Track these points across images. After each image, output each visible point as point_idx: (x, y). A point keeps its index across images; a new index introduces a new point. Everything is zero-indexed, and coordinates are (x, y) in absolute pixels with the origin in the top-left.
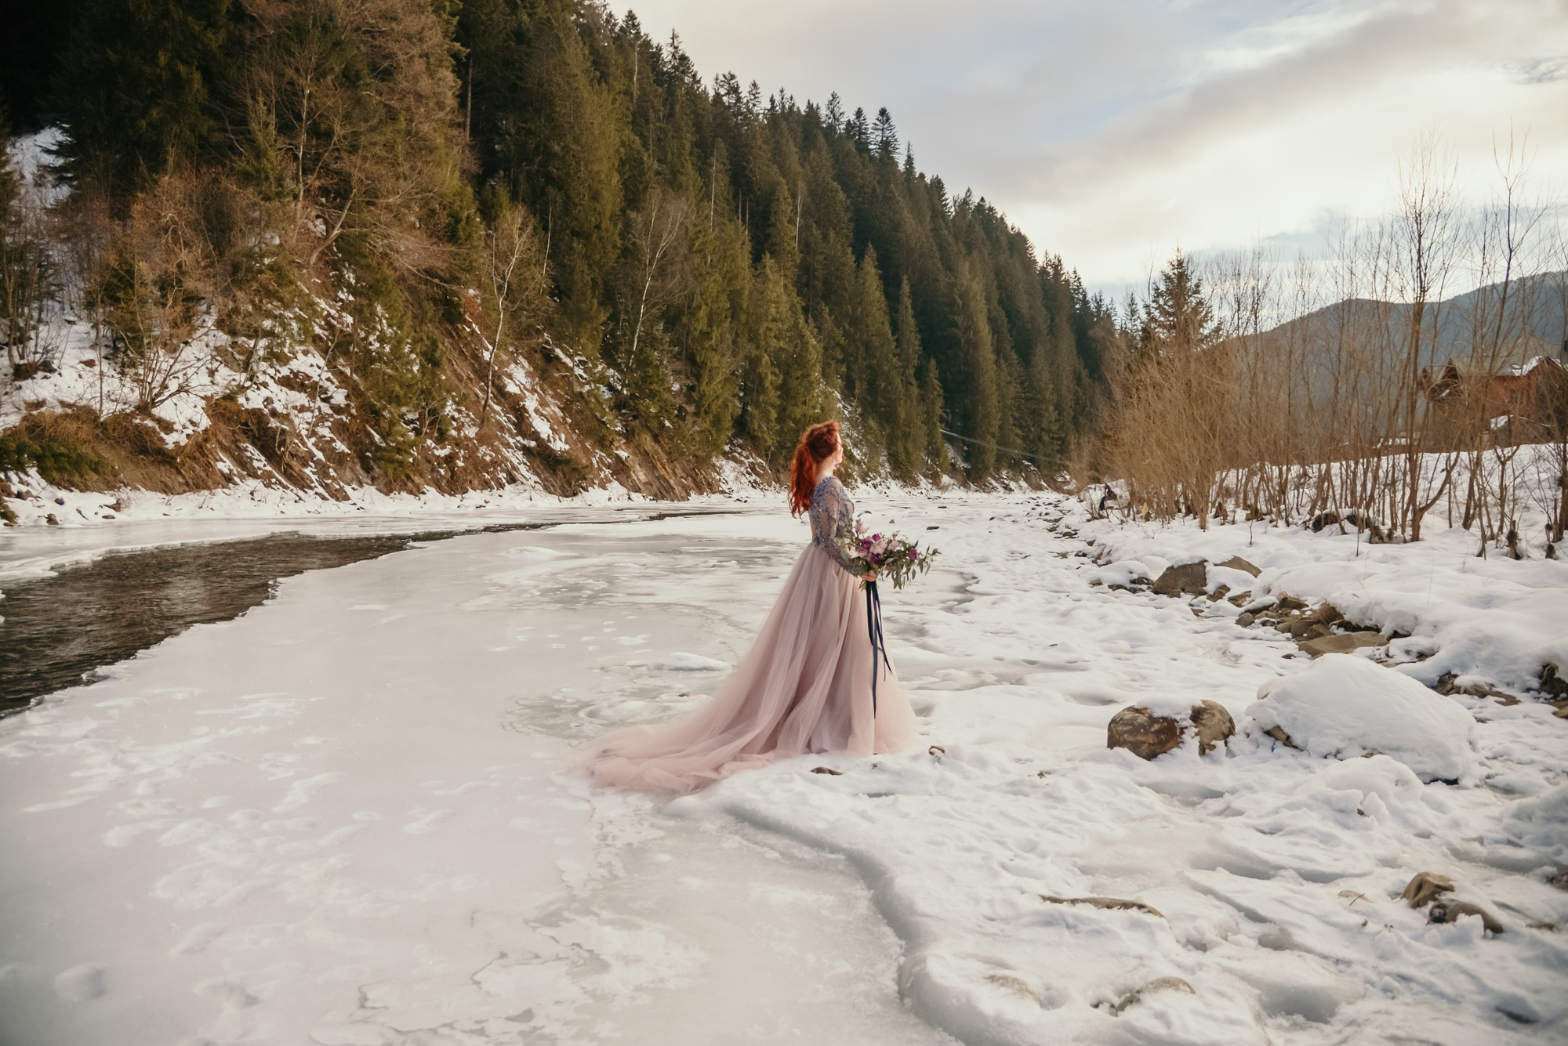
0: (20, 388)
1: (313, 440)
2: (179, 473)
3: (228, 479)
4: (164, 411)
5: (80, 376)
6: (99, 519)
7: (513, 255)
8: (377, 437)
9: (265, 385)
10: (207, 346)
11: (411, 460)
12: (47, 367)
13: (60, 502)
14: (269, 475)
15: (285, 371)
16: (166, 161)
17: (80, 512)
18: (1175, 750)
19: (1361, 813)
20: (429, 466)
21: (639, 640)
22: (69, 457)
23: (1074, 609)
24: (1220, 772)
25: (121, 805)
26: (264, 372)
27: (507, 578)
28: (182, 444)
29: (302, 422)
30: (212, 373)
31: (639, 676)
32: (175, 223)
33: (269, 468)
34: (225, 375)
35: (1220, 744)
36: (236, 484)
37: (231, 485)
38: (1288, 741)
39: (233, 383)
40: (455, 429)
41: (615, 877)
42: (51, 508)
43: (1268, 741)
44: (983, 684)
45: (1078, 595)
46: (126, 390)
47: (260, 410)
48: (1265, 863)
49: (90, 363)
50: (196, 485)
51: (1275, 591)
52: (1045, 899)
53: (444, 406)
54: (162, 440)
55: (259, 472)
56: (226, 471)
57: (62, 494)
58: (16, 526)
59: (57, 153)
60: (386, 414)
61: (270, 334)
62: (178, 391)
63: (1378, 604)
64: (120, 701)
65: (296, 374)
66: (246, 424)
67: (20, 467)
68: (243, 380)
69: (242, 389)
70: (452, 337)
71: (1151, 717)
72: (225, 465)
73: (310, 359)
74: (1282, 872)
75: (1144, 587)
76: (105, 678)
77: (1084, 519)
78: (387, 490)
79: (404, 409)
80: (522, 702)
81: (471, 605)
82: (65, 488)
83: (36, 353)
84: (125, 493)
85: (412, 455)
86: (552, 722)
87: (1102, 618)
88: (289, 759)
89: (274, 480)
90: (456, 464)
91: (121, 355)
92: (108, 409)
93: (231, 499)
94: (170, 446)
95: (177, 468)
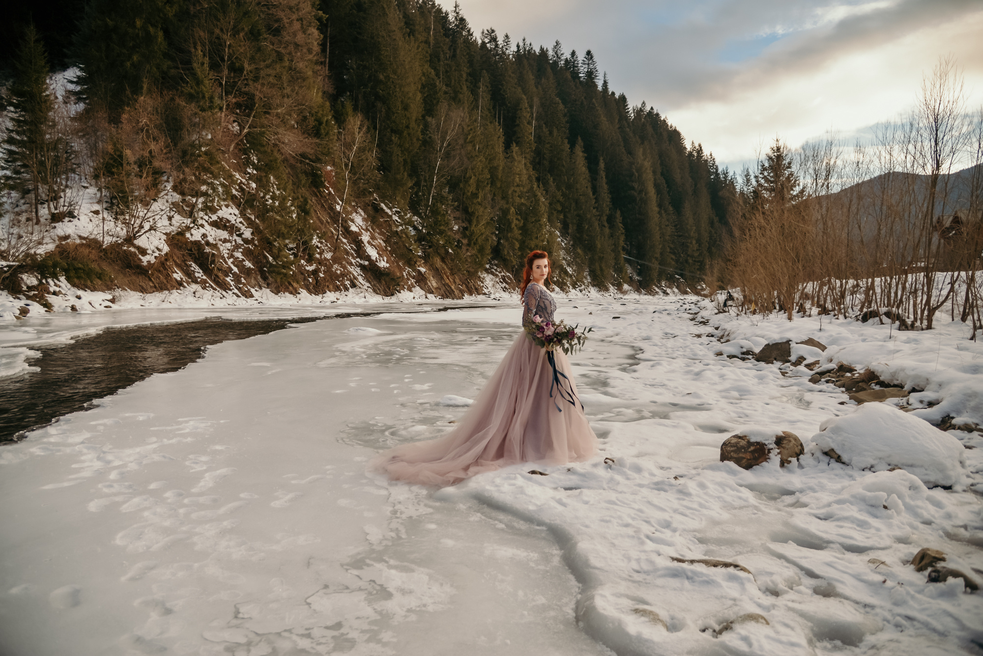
0: (55, 227)
1: (232, 260)
2: (150, 280)
3: (180, 284)
4: (141, 242)
5: (91, 220)
6: (102, 308)
7: (354, 145)
8: (271, 259)
9: (203, 226)
10: (167, 201)
11: (291, 273)
12: (71, 215)
13: (79, 298)
14: (205, 282)
15: (214, 218)
16: (142, 88)
17: (90, 304)
18: (764, 463)
19: (885, 507)
20: (303, 276)
21: (426, 387)
22: (84, 270)
23: (704, 370)
24: (794, 479)
25: (100, 486)
26: (202, 218)
27: (347, 347)
28: (152, 262)
29: (225, 249)
30: (170, 218)
31: (425, 410)
32: (148, 126)
33: (204, 277)
34: (178, 219)
35: (794, 460)
36: (185, 287)
37: (182, 288)
38: (839, 459)
39: (183, 225)
40: (318, 253)
41: (400, 538)
42: (73, 301)
43: (826, 459)
44: (642, 418)
45: (707, 361)
46: (118, 229)
47: (199, 241)
48: (820, 539)
49: (96, 212)
50: (160, 288)
51: (835, 361)
52: (673, 559)
53: (312, 239)
54: (140, 260)
55: (199, 280)
56: (179, 279)
57: (80, 293)
58: (52, 312)
59: (77, 83)
60: (276, 244)
61: (205, 194)
62: (150, 230)
63: (903, 370)
64: (106, 421)
65: (221, 219)
66: (191, 250)
67: (55, 276)
68: (189, 222)
69: (188, 228)
70: (317, 196)
71: (748, 442)
72: (178, 275)
73: (230, 210)
74: (832, 545)
75: (750, 357)
76: (98, 406)
77: (713, 313)
78: (277, 291)
79: (287, 241)
80: (350, 425)
81: (323, 364)
82: (82, 289)
83: (64, 206)
84: (118, 292)
85: (292, 270)
86: (368, 438)
87: (722, 376)
88: (204, 459)
89: (207, 285)
90: (319, 275)
91: (115, 207)
92: (108, 240)
93: (182, 296)
94: (145, 264)
95: (149, 277)
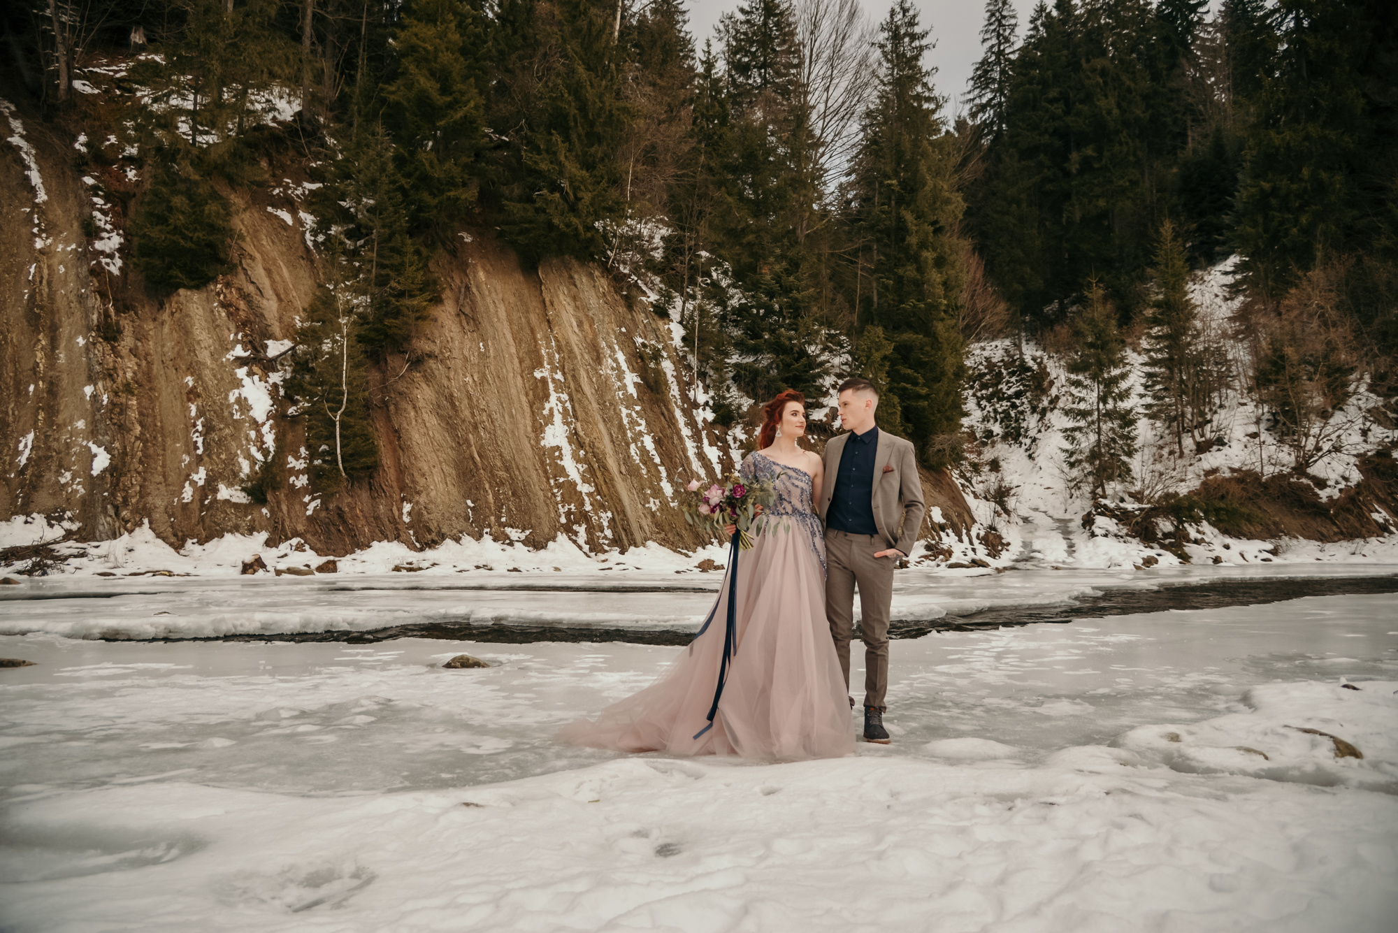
0: (1200, 459)
2: (1335, 524)
3: (1383, 528)
4: (1317, 469)
5: (1246, 447)
6: (1258, 561)
10: (1360, 409)
12: (1220, 442)
16: (1314, 258)
17: (1242, 556)
28: (1335, 498)
30: (1365, 433)
32: (1322, 308)
34: (1378, 433)
36: (1391, 533)
37: (1386, 534)
39: (1386, 440)
42: (1219, 551)
46: (1284, 455)
49: (1254, 435)
50: (1351, 534)
54: (1317, 495)
56: (1381, 521)
57: (1228, 540)
58: (1188, 564)
59: (1233, 273)
62: (1329, 451)
67: (1197, 521)
69: (1395, 444)
72: (1380, 515)
82: (1235, 537)
83: (1212, 432)
84: (1284, 541)
91: (1280, 426)
92: (1269, 470)
93: (1384, 547)
94: (1324, 500)
95: (1331, 520)
